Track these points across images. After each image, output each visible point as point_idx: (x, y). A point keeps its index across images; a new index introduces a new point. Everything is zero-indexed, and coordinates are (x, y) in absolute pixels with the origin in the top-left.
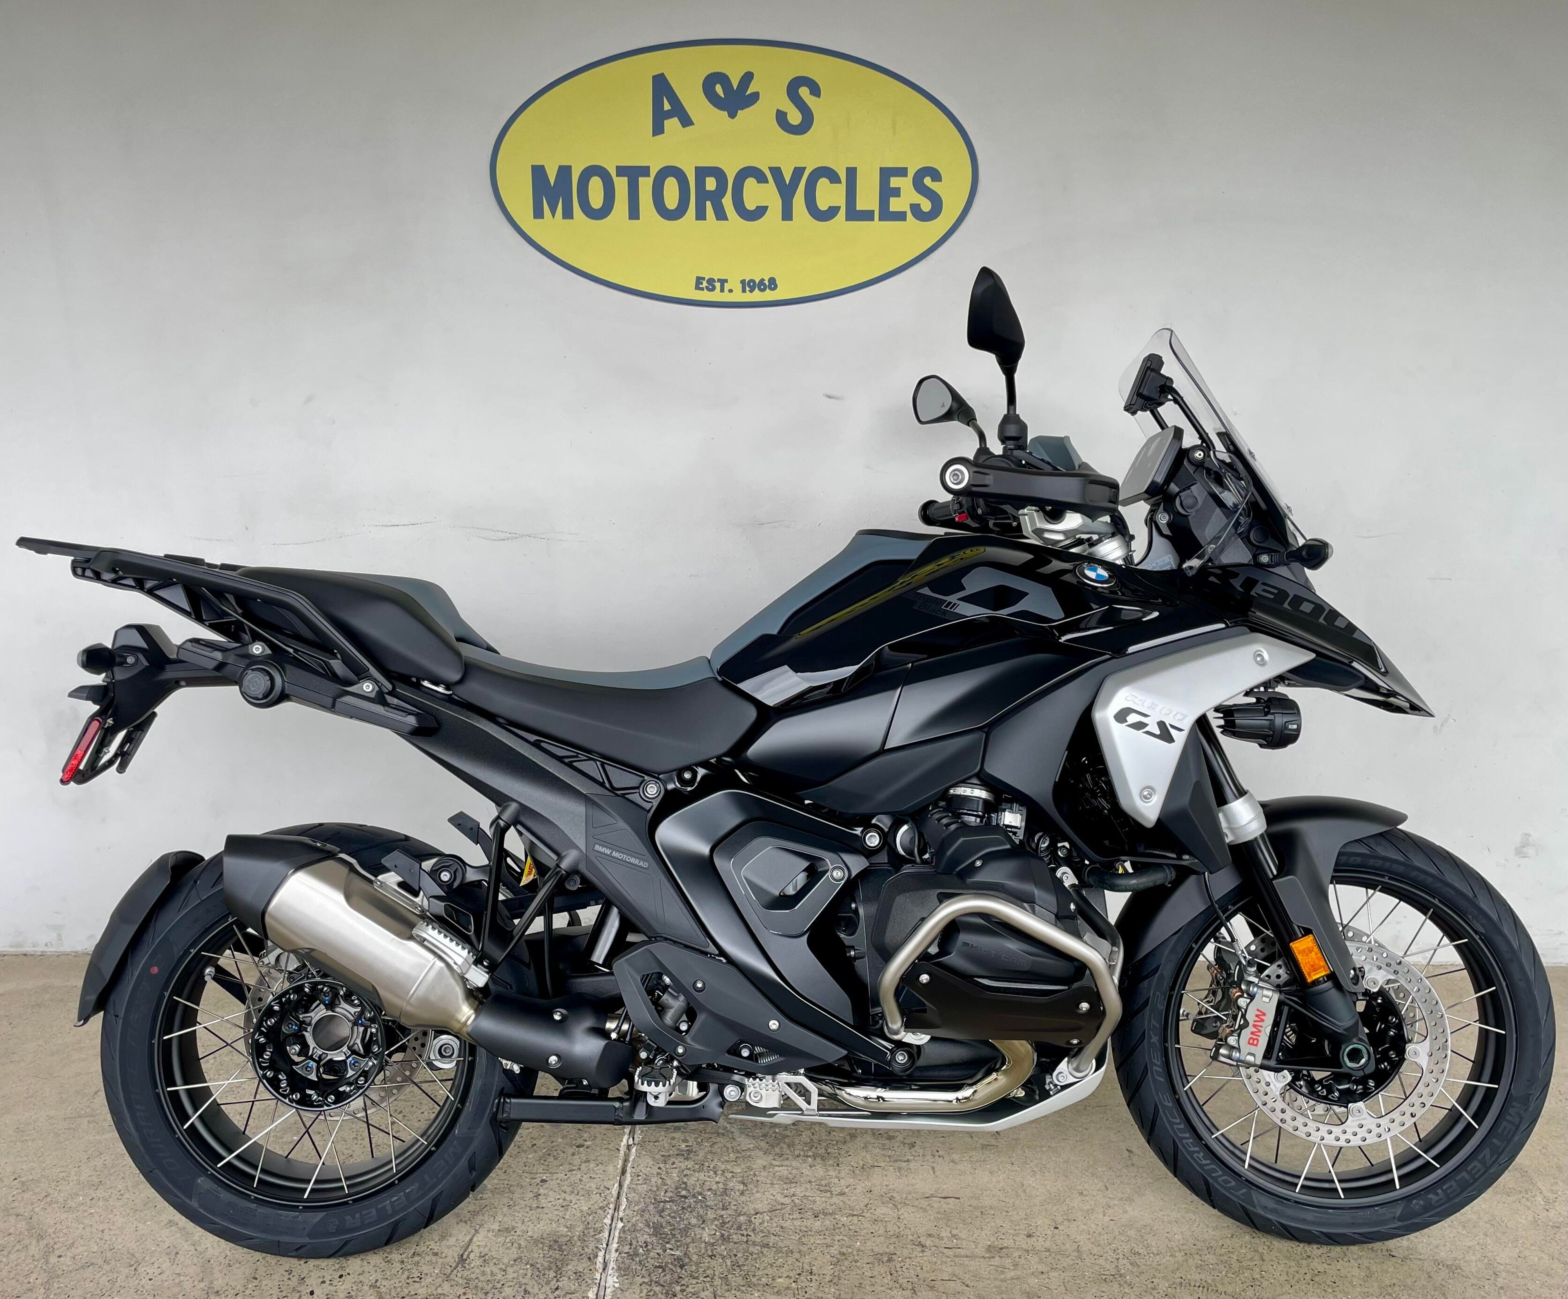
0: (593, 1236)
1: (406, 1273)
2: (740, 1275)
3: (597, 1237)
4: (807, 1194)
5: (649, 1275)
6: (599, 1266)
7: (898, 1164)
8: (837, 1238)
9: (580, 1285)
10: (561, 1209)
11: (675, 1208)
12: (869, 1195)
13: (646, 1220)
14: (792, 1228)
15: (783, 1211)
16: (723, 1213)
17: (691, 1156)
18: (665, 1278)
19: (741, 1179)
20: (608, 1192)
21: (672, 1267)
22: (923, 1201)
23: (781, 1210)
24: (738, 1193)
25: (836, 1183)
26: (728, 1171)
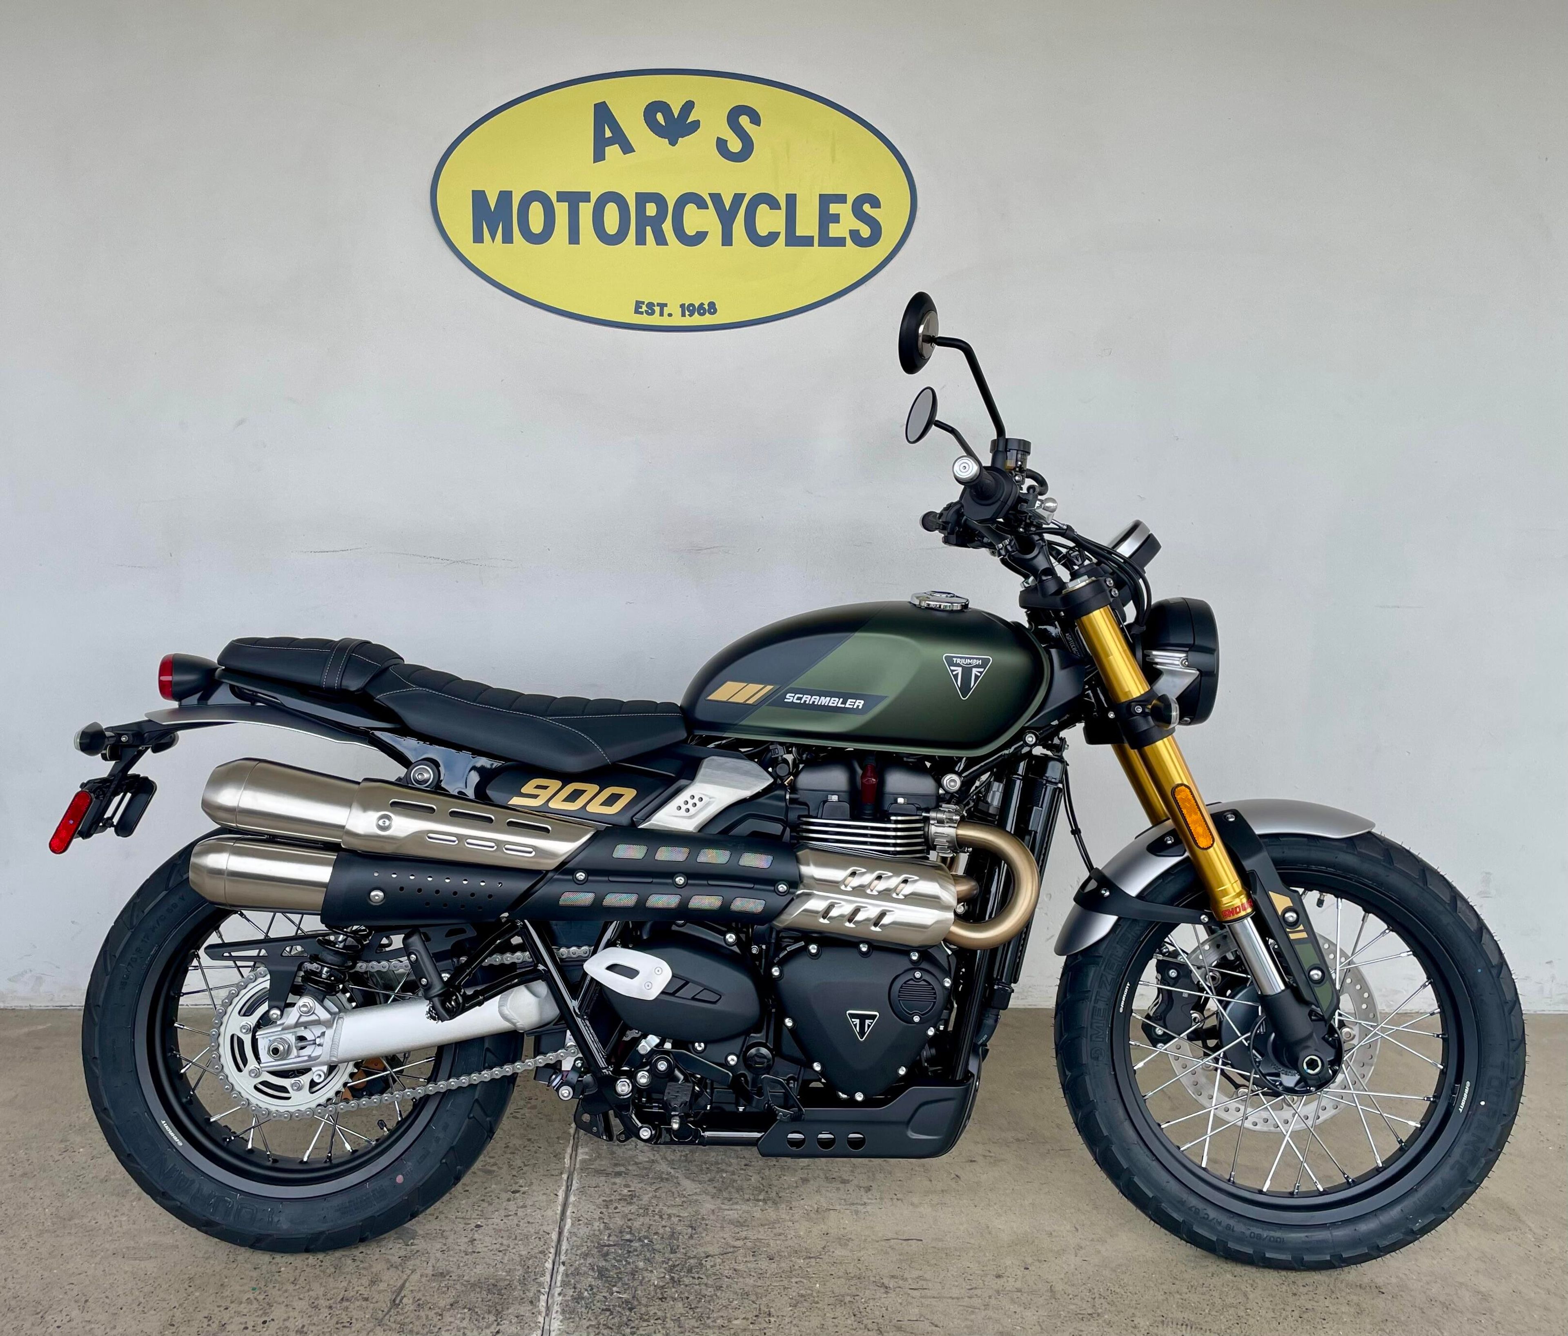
0: (534, 1280)
1: (335, 1319)
2: (694, 1318)
3: (538, 1281)
4: (760, 1237)
5: (596, 1318)
6: (543, 1310)
7: (853, 1208)
8: (795, 1280)
9: (523, 1329)
10: (499, 1254)
11: (620, 1252)
12: (825, 1237)
13: (590, 1264)
14: (745, 1271)
15: (735, 1254)
16: (672, 1256)
17: (635, 1200)
18: (613, 1321)
19: (689, 1223)
20: (548, 1236)
21: (620, 1310)
22: (882, 1243)
23: (733, 1252)
24: (686, 1237)
25: (792, 1225)
26: (674, 1215)
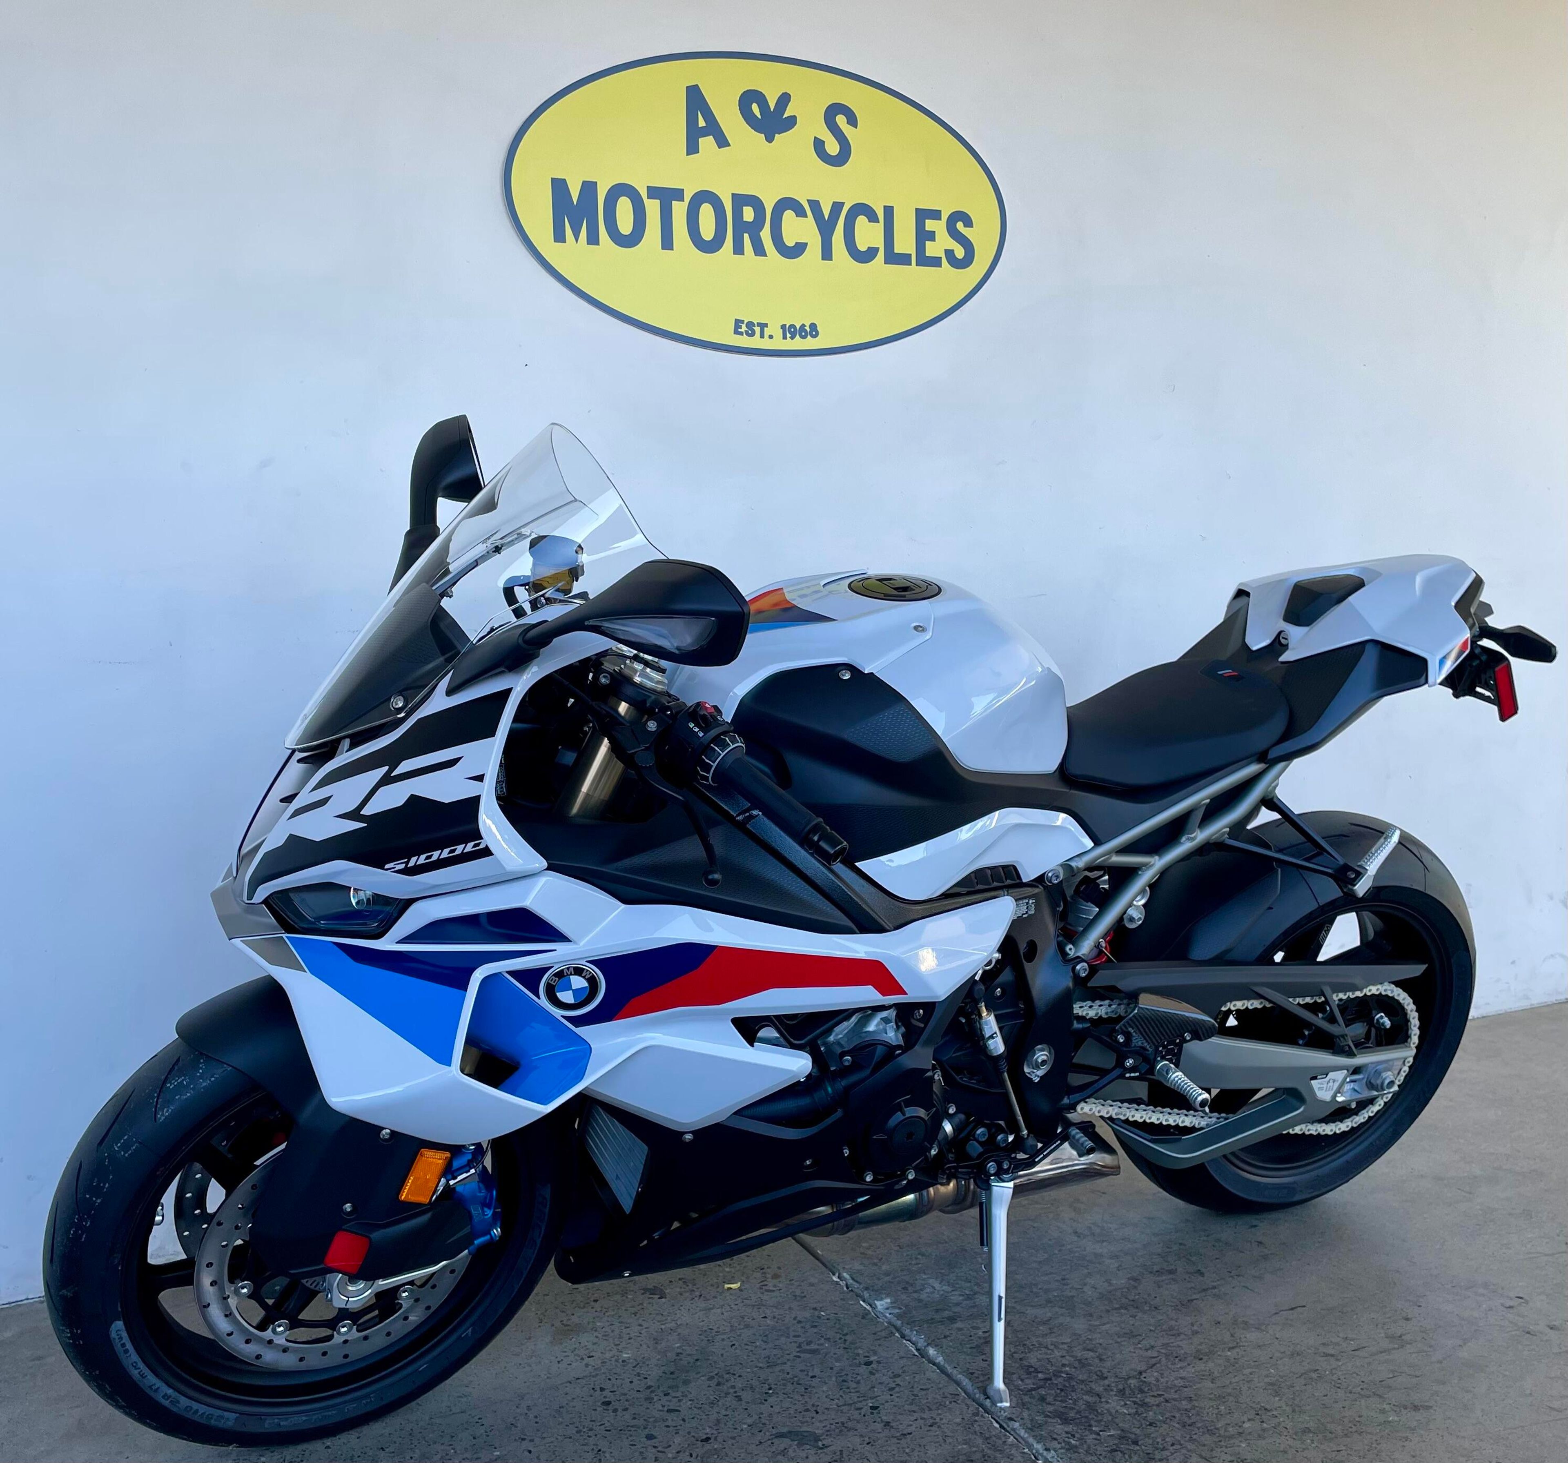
2: (1203, 1433)
4: (1165, 1342)
7: (1209, 1292)
8: (1247, 1371)
10: (931, 1428)
11: (1053, 1392)
13: (1038, 1412)
14: (1191, 1375)
15: (1162, 1363)
16: (1106, 1382)
19: (1081, 1345)
21: (1126, 1446)
23: (1158, 1362)
24: (1097, 1361)
25: (1177, 1324)
26: (1057, 1342)
